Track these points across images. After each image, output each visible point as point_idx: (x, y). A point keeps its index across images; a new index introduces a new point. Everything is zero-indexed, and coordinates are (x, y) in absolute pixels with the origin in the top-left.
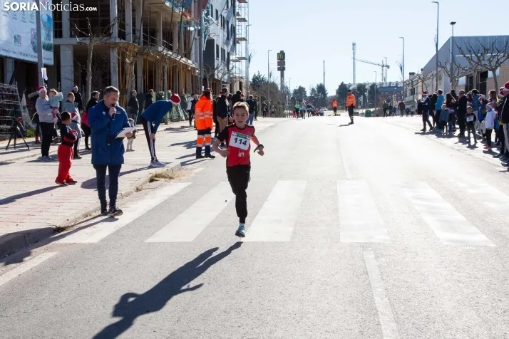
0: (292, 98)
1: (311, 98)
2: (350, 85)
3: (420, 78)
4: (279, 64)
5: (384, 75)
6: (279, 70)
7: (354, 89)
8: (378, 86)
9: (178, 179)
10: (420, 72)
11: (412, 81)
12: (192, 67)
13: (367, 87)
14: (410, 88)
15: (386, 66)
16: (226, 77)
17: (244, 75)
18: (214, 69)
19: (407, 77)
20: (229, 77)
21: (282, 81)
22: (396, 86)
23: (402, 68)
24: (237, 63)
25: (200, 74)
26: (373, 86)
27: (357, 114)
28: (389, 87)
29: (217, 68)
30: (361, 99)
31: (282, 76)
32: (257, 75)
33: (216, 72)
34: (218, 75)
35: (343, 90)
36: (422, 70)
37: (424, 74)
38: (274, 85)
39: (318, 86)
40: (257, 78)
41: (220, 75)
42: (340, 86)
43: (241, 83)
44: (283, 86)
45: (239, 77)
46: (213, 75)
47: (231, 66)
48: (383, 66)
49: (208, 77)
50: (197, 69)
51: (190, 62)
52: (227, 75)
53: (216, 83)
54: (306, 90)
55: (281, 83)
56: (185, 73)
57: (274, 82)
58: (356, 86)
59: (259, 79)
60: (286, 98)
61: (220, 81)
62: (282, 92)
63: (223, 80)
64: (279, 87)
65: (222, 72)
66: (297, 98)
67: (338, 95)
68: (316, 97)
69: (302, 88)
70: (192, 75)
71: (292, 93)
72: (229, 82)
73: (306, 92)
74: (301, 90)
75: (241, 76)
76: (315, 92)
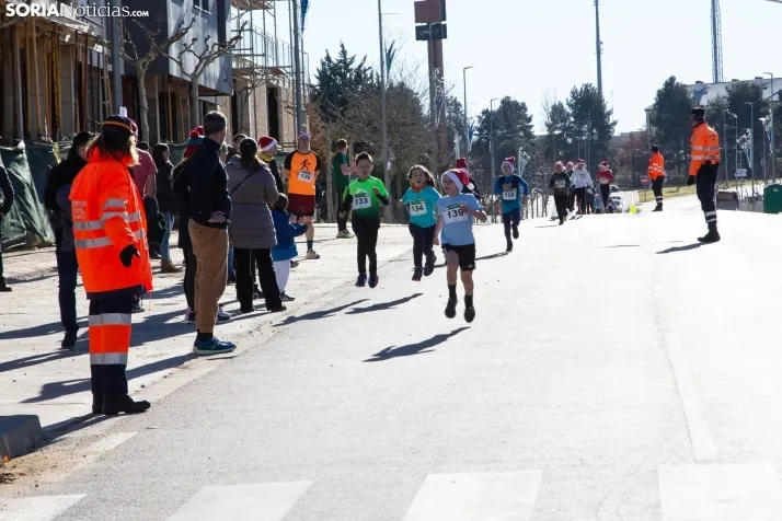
0: (477, 145)
1: (551, 145)
2: (702, 89)
4: (420, 12)
6: (421, 37)
7: (716, 105)
9: (30, 480)
12: (75, 34)
13: (766, 95)
16: (215, 68)
18: (164, 41)
20: (226, 68)
21: (435, 80)
25: (111, 60)
27: (732, 202)
29: (179, 35)
30: (746, 141)
31: (435, 60)
32: (335, 57)
33: (174, 50)
34: (183, 62)
35: (674, 106)
38: (403, 94)
39: (574, 93)
40: (335, 69)
41: (191, 62)
42: (660, 94)
43: (273, 93)
44: (438, 101)
45: (266, 70)
46: (164, 62)
47: (231, 26)
49: (142, 71)
50: (98, 40)
52: (217, 60)
53: (174, 95)
54: (529, 113)
55: (432, 88)
56: (49, 56)
57: (402, 85)
58: (723, 93)
59: (343, 76)
60: (452, 145)
61: (190, 85)
62: (437, 121)
63: (201, 81)
64: (425, 104)
65: (199, 48)
66: (495, 145)
67: (654, 129)
68: (570, 141)
69: (516, 103)
70: (79, 66)
71: (477, 124)
72: (225, 88)
73: (529, 120)
74: (510, 114)
75: (271, 64)
76: (564, 120)
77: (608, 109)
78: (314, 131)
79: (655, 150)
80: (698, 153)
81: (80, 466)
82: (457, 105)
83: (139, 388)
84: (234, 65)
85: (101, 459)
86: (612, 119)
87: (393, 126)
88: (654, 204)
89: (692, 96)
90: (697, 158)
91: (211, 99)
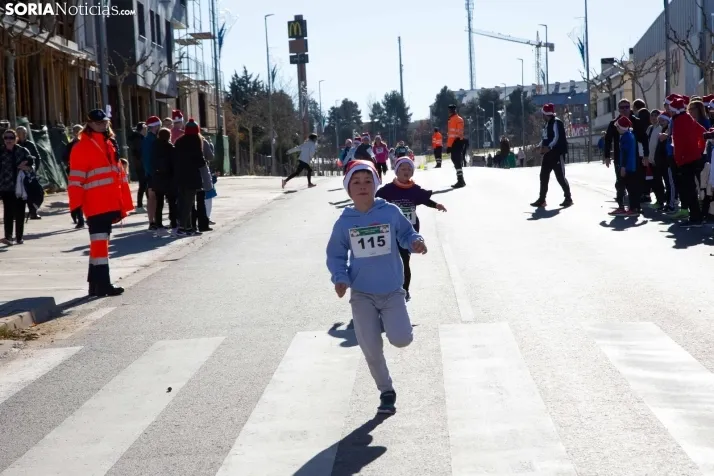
0: (327, 128)
1: (373, 128)
2: (463, 93)
3: (627, 71)
4: (293, 47)
5: (543, 67)
6: (292, 62)
7: (472, 104)
8: (529, 94)
9: (48, 338)
10: (627, 57)
11: (609, 80)
12: (78, 59)
13: (502, 97)
14: (604, 94)
15: (547, 45)
16: (166, 81)
17: (209, 76)
18: (134, 64)
19: (596, 69)
20: (172, 81)
21: (302, 88)
22: (572, 92)
23: (583, 49)
24: (191, 47)
25: (100, 76)
26: (518, 92)
28: (556, 94)
29: (143, 60)
30: (490, 125)
31: (302, 76)
32: (241, 75)
33: (140, 70)
34: (146, 77)
36: (631, 51)
37: (635, 61)
38: (282, 98)
39: (386, 96)
40: (241, 82)
41: (151, 77)
42: (438, 96)
43: (202, 97)
44: (304, 101)
45: (197, 82)
46: (133, 77)
47: (175, 55)
48: (539, 46)
49: (120, 82)
50: (92, 64)
51: (72, 46)
52: (167, 76)
53: (140, 98)
54: (359, 109)
55: (300, 93)
56: (62, 73)
57: (282, 91)
58: (476, 96)
59: (245, 86)
60: (312, 129)
61: (150, 92)
62: (303, 114)
63: (157, 89)
64: (296, 102)
65: (155, 69)
66: (339, 128)
67: (435, 118)
68: (384, 125)
69: (351, 103)
70: (80, 80)
71: (327, 115)
72: (172, 94)
73: (359, 113)
74: (348, 109)
75: (201, 78)
76: (381, 113)
77: (407, 106)
78: (228, 120)
79: (436, 131)
80: (453, 133)
81: (79, 329)
82: (315, 104)
83: (117, 279)
84: (178, 79)
85: (93, 324)
86: (409, 112)
87: (276, 117)
88: (435, 163)
89: (457, 98)
90: (452, 136)
91: (164, 100)
